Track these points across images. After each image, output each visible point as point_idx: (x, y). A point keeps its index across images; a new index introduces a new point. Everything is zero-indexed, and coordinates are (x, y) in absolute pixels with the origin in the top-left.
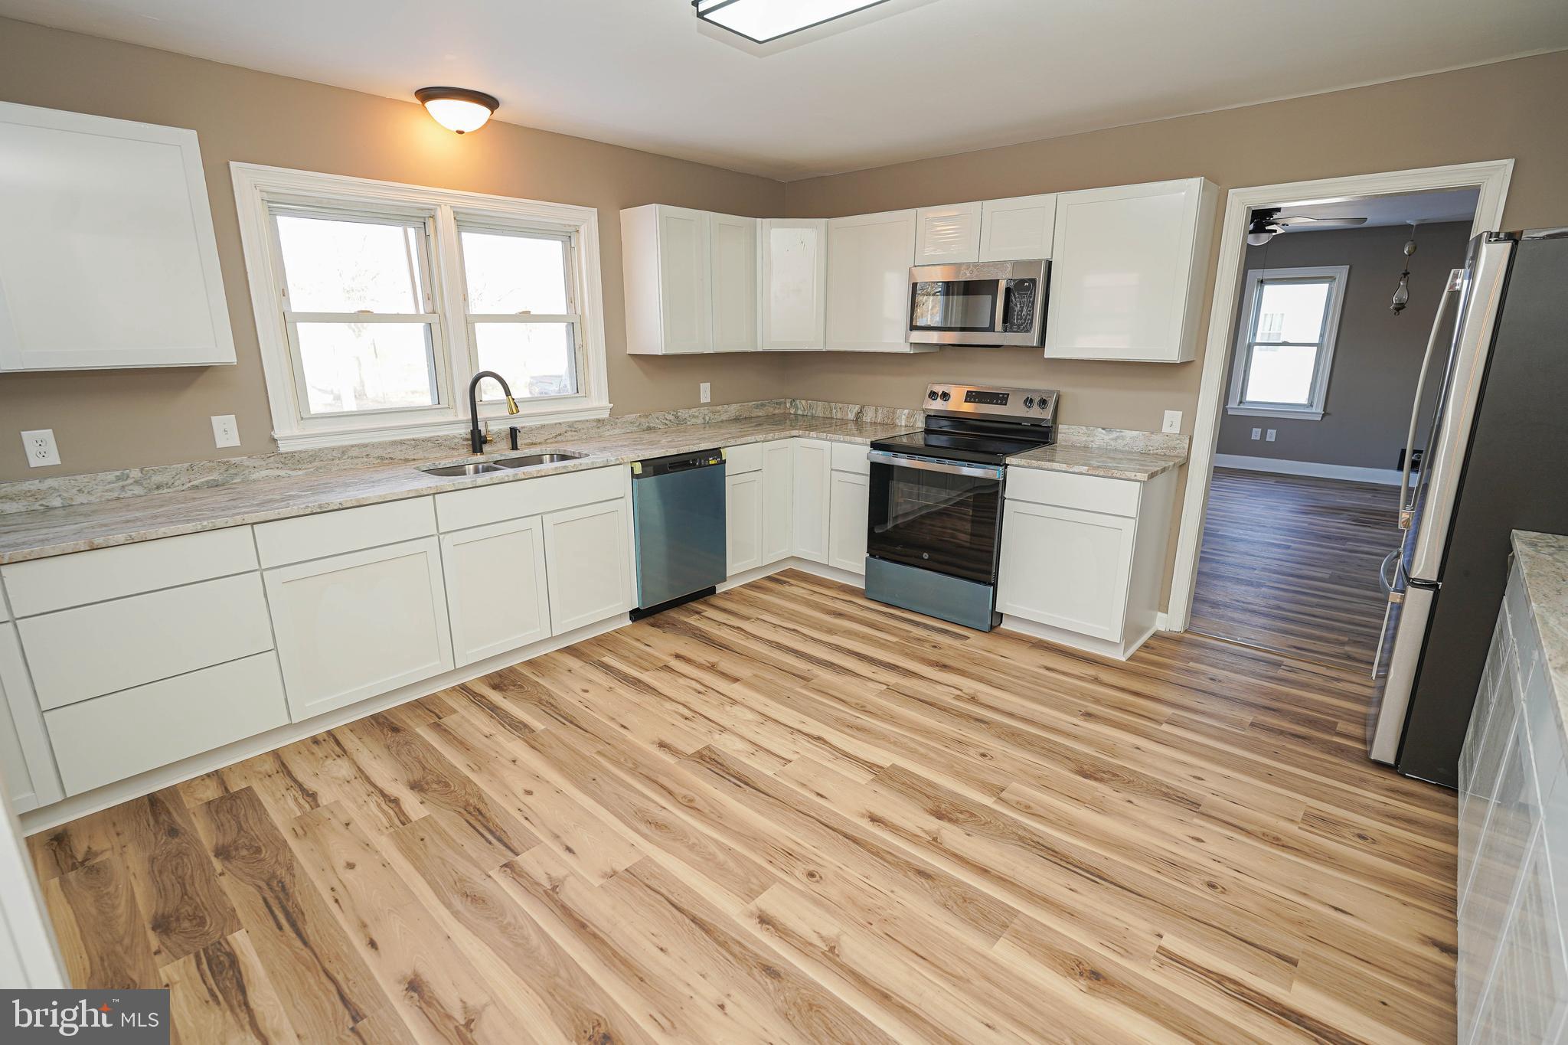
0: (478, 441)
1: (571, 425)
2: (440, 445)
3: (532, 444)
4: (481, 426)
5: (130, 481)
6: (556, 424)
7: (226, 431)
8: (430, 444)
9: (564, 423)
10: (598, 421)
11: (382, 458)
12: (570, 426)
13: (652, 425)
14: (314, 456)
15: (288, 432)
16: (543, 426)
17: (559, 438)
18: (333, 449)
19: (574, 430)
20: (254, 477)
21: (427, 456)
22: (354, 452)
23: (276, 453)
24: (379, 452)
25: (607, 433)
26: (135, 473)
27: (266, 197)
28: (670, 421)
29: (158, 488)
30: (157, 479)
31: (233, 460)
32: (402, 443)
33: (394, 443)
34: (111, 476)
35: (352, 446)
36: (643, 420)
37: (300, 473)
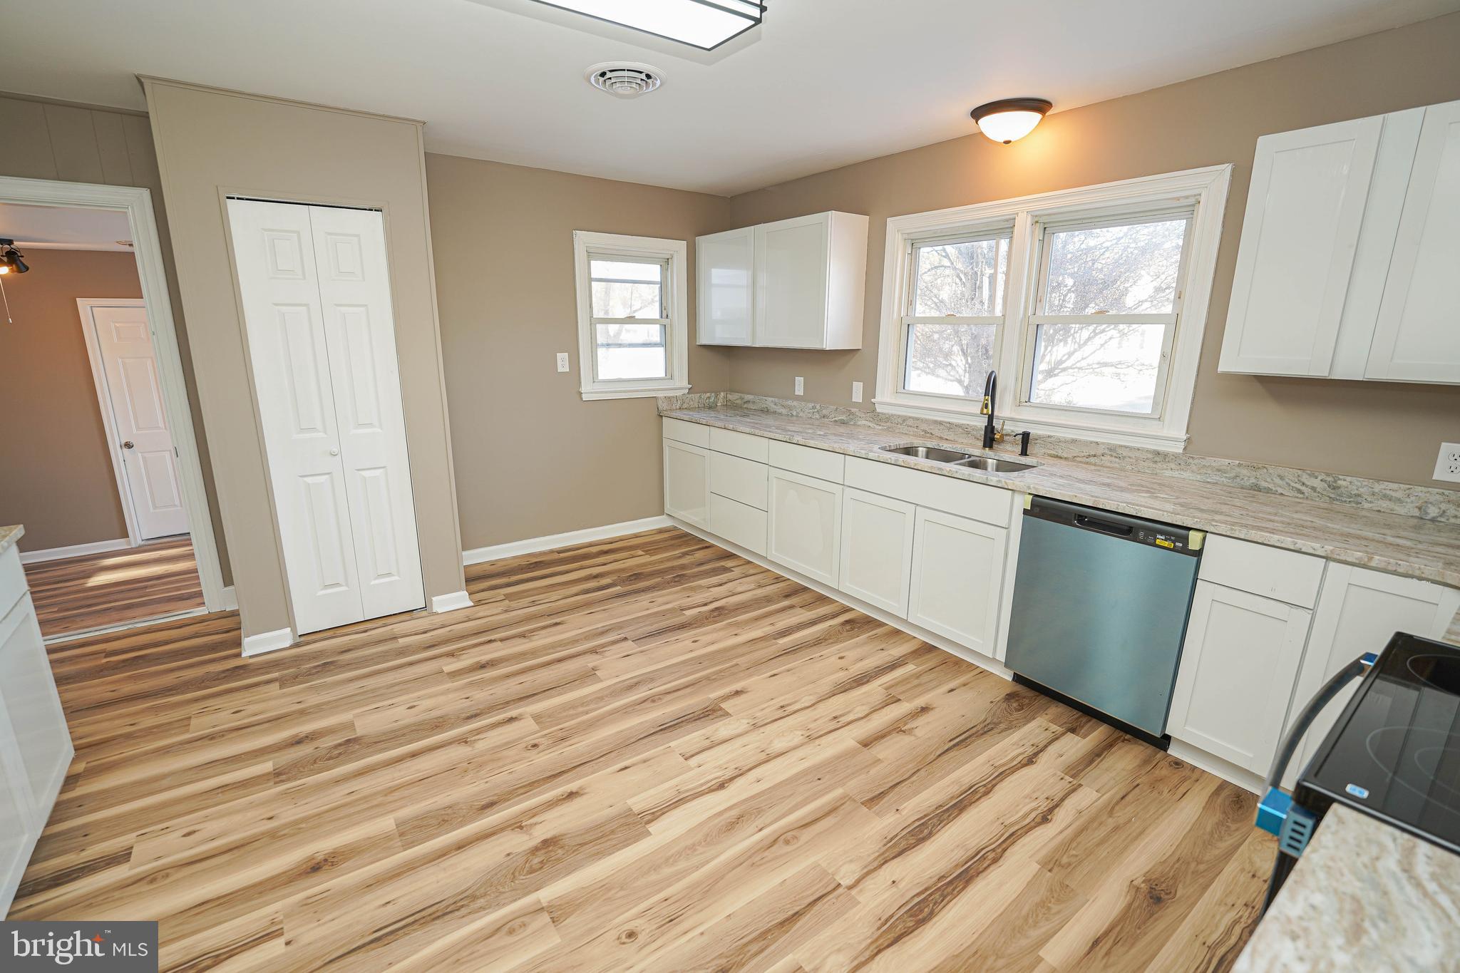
0: (990, 438)
1: (1112, 449)
2: (968, 433)
3: (1057, 457)
4: (996, 424)
5: (816, 410)
6: (1091, 442)
7: (858, 389)
8: (961, 430)
9: (1103, 443)
10: (1158, 453)
11: (926, 432)
12: (1110, 450)
13: (1264, 484)
14: (888, 418)
15: (885, 398)
16: (1074, 441)
17: (1092, 460)
18: (899, 416)
19: (1115, 454)
20: (859, 423)
21: (956, 439)
22: (910, 422)
23: (874, 410)
24: (925, 427)
25: (1168, 473)
26: (818, 407)
27: (906, 236)
28: (1314, 489)
29: (824, 417)
30: (825, 412)
31: (853, 410)
32: (941, 423)
33: (936, 422)
34: (811, 405)
35: (910, 417)
36: (1245, 472)
37: (880, 428)
